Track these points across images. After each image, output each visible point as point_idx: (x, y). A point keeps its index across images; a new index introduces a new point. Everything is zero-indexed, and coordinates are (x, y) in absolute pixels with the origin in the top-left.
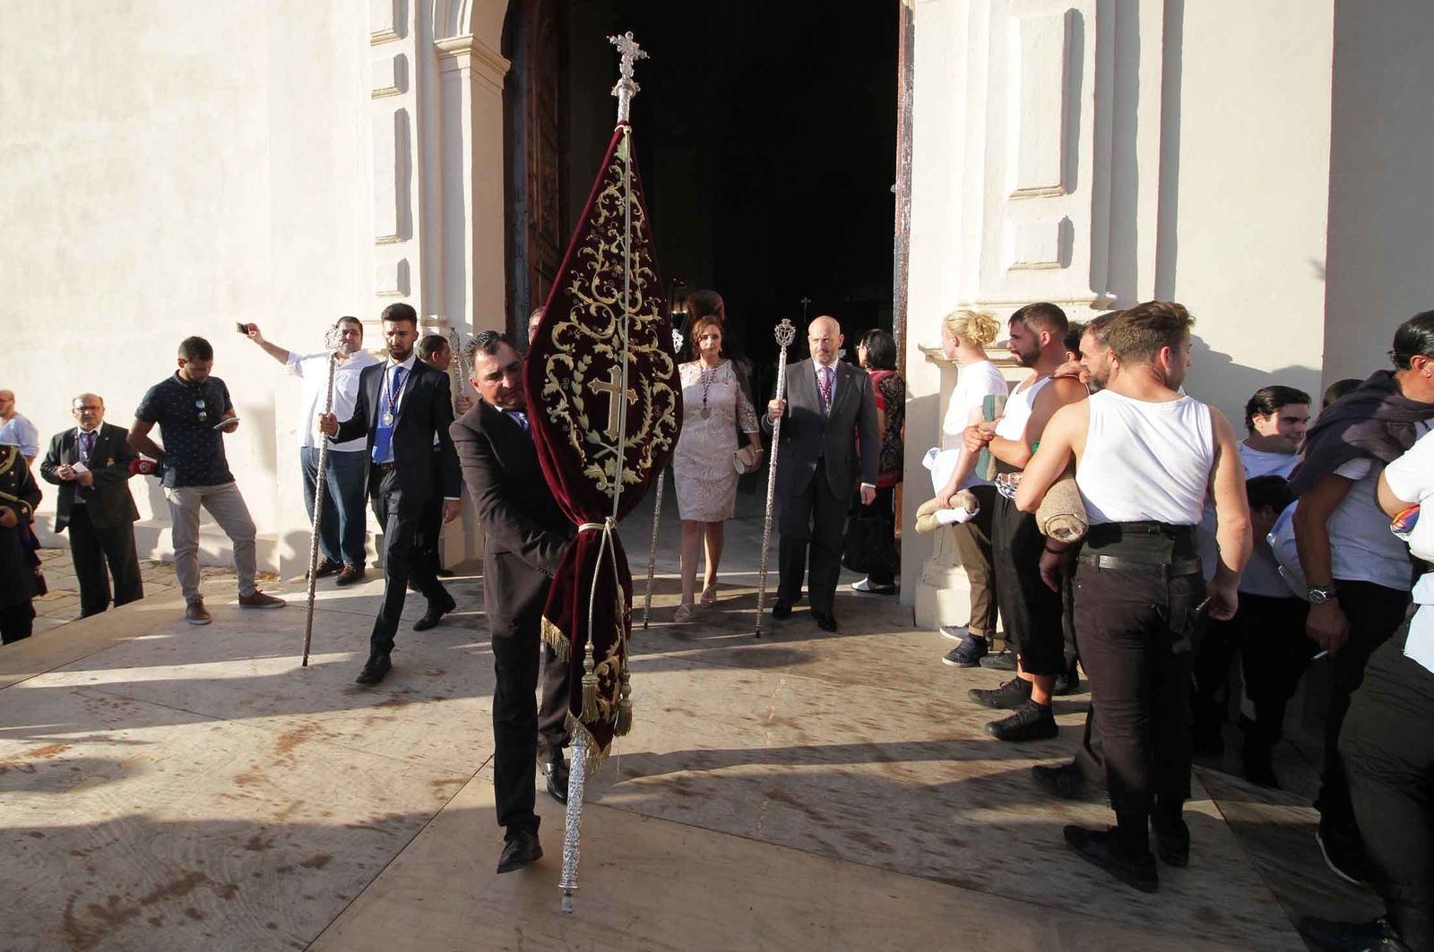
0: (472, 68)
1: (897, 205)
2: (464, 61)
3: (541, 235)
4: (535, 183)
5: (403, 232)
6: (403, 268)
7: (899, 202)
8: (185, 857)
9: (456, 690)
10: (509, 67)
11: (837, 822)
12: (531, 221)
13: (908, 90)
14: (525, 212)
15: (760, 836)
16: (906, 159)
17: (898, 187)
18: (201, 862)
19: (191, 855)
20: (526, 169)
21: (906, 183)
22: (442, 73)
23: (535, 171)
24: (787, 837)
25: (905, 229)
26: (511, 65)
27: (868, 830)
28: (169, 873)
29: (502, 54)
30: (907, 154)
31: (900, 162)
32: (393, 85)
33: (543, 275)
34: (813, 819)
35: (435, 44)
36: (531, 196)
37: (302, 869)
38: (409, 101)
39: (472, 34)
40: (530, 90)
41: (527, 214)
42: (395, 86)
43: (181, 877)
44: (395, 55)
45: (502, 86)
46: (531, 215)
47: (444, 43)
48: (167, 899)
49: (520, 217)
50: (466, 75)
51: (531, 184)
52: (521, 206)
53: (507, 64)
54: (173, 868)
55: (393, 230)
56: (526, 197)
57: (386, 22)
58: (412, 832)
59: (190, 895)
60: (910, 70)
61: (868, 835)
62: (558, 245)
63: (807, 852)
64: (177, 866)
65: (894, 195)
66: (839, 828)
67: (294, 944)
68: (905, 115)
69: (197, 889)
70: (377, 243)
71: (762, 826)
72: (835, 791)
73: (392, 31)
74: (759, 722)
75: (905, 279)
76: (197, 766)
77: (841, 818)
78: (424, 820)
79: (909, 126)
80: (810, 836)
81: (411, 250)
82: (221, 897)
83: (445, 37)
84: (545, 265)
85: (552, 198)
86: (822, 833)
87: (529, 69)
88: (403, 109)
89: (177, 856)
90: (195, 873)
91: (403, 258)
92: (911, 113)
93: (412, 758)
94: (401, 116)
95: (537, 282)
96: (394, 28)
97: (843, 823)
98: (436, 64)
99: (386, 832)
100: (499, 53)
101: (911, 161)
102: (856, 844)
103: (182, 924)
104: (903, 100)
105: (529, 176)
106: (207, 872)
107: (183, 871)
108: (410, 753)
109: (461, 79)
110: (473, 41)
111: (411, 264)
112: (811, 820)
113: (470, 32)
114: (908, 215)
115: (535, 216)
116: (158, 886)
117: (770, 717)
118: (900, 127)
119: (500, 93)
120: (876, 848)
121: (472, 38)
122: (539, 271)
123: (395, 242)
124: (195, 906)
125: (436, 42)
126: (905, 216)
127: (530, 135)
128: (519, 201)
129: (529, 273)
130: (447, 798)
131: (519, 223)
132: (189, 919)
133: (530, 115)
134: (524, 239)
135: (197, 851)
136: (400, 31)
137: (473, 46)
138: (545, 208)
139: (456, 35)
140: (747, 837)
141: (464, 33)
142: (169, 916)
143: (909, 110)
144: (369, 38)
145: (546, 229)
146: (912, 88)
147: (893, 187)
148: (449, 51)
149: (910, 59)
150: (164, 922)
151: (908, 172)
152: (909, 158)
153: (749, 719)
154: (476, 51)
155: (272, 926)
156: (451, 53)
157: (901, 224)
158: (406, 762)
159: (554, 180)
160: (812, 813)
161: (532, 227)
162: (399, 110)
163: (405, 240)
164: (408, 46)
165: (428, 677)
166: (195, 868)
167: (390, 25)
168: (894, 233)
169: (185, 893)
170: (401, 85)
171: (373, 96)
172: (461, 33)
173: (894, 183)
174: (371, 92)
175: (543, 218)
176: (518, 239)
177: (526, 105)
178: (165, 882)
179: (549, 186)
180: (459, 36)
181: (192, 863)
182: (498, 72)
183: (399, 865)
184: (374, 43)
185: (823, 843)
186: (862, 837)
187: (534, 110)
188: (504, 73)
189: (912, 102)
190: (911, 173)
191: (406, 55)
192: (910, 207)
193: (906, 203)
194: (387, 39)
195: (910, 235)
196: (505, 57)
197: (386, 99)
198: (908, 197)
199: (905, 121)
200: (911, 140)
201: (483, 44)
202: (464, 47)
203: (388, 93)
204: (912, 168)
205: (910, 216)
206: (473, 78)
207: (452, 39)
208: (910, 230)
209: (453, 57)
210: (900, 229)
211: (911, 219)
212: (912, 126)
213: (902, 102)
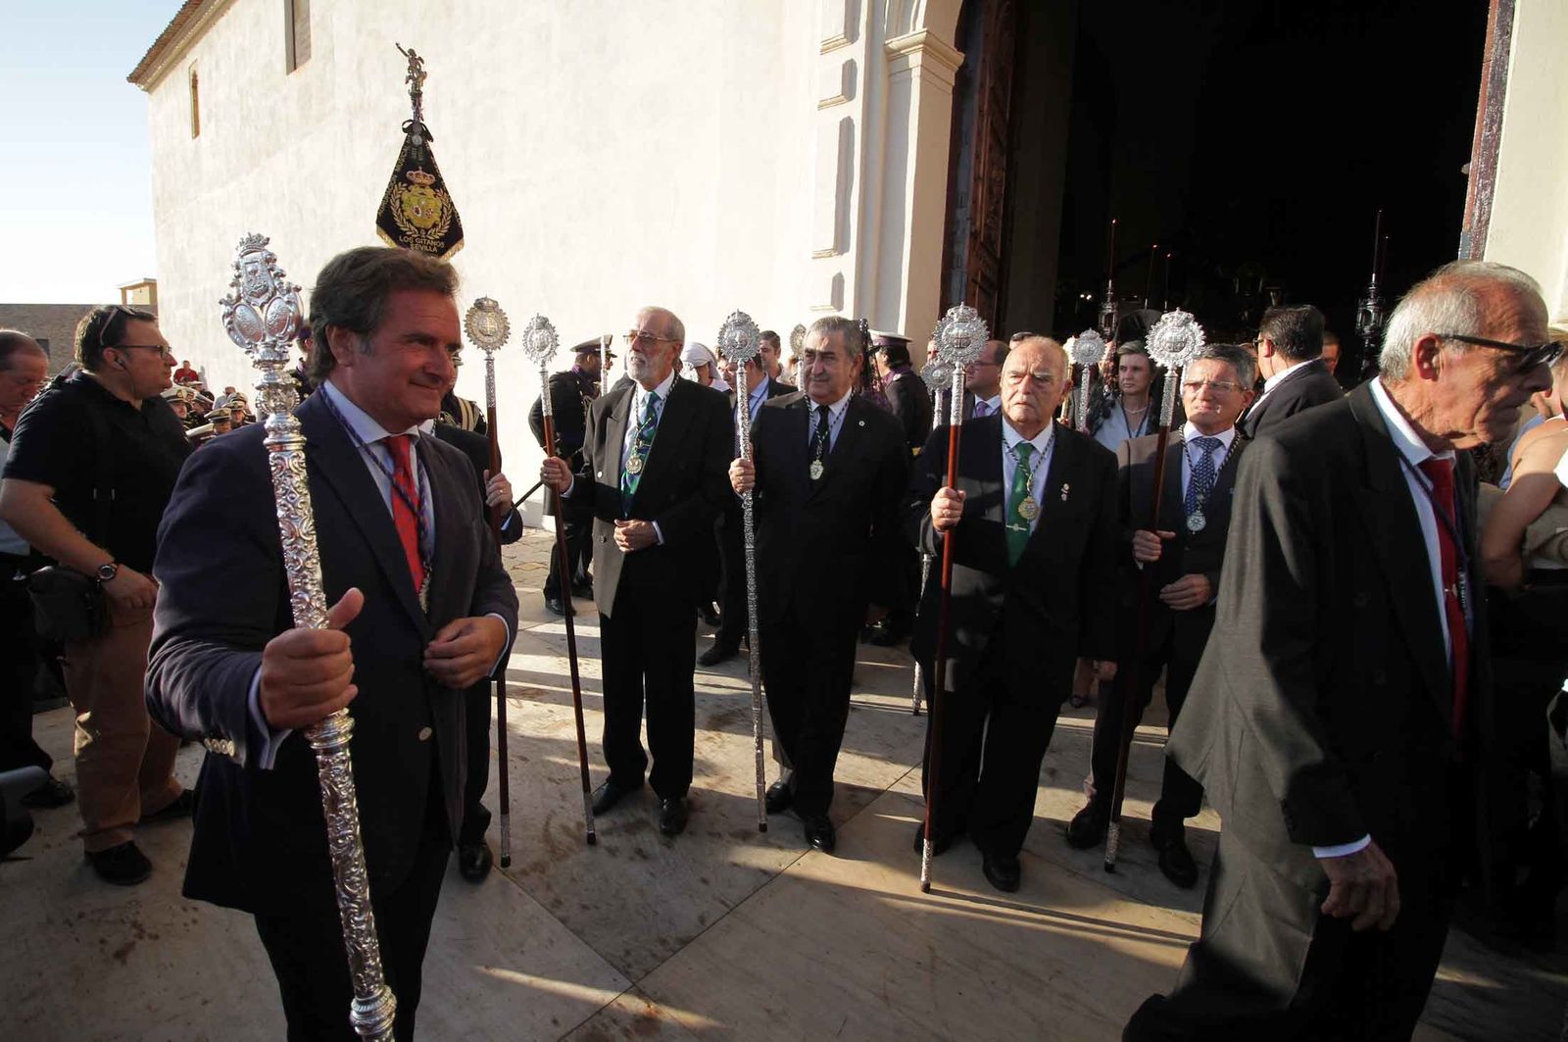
0: (922, 66)
1: (1469, 190)
2: (915, 60)
3: (982, 244)
4: (980, 189)
5: (841, 246)
6: (838, 282)
7: (1474, 186)
10: (962, 60)
12: (973, 230)
13: (1501, 36)
14: (967, 219)
16: (1491, 129)
17: (1474, 166)
18: (646, 811)
20: (972, 173)
21: (1487, 161)
22: (890, 75)
23: (981, 173)
25: (1479, 221)
26: (965, 59)
29: (955, 46)
30: (1492, 121)
31: (1480, 132)
32: (840, 93)
33: (980, 287)
35: (885, 45)
36: (975, 202)
37: (727, 837)
38: (855, 109)
39: (925, 30)
40: (982, 85)
41: (969, 222)
42: (843, 93)
43: (631, 820)
44: (843, 62)
45: (953, 82)
46: (973, 223)
47: (894, 43)
48: (622, 837)
49: (961, 227)
50: (916, 73)
51: (976, 187)
52: (962, 214)
53: (959, 58)
55: (830, 244)
56: (970, 204)
57: (837, 27)
59: (638, 836)
62: (999, 255)
65: (1465, 177)
67: (723, 902)
68: (1494, 69)
69: (644, 835)
70: (814, 258)
73: (843, 36)
79: (1500, 85)
81: (847, 264)
82: (664, 844)
83: (897, 35)
84: (984, 277)
85: (997, 202)
87: (984, 61)
88: (849, 118)
90: (642, 820)
91: (838, 272)
92: (1503, 67)
94: (847, 126)
95: (974, 295)
96: (845, 33)
98: (886, 64)
100: (953, 47)
101: (1498, 130)
103: (632, 859)
104: (1494, 49)
105: (975, 180)
109: (910, 80)
110: (926, 38)
111: (845, 278)
113: (924, 27)
114: (1486, 202)
115: (978, 224)
118: (1485, 86)
119: (950, 91)
121: (925, 33)
122: (975, 282)
123: (831, 256)
124: (642, 847)
125: (887, 43)
126: (1482, 204)
127: (979, 134)
128: (962, 207)
129: (967, 286)
131: (959, 233)
132: (638, 857)
133: (981, 111)
134: (964, 250)
136: (851, 35)
137: (925, 42)
138: (987, 216)
139: (908, 31)
141: (918, 30)
142: (621, 850)
143: (1502, 63)
144: (820, 47)
145: (988, 237)
146: (1508, 33)
147: (1466, 166)
148: (900, 50)
150: (618, 854)
151: (1494, 144)
152: (1494, 129)
154: (929, 47)
155: (705, 881)
156: (902, 52)
157: (1473, 214)
159: (1001, 181)
161: (974, 235)
162: (845, 120)
163: (841, 253)
164: (857, 52)
167: (841, 30)
168: (1461, 226)
169: (634, 834)
170: (848, 92)
171: (820, 107)
172: (914, 29)
173: (1468, 160)
174: (818, 103)
175: (986, 225)
176: (957, 249)
177: (977, 101)
179: (995, 189)
180: (911, 32)
181: (640, 809)
182: (948, 66)
184: (823, 51)
187: (986, 107)
188: (957, 69)
189: (1508, 52)
190: (1497, 147)
191: (855, 60)
192: (1492, 192)
193: (1484, 187)
194: (837, 46)
195: (1487, 228)
196: (959, 50)
197: (832, 109)
198: (1489, 179)
199: (1493, 78)
200: (1502, 104)
201: (936, 38)
202: (915, 44)
203: (835, 102)
204: (1499, 139)
205: (1490, 204)
206: (923, 77)
207: (905, 36)
208: (1488, 221)
209: (905, 56)
210: (1471, 222)
211: (1490, 208)
212: (1506, 84)
213: (1490, 53)
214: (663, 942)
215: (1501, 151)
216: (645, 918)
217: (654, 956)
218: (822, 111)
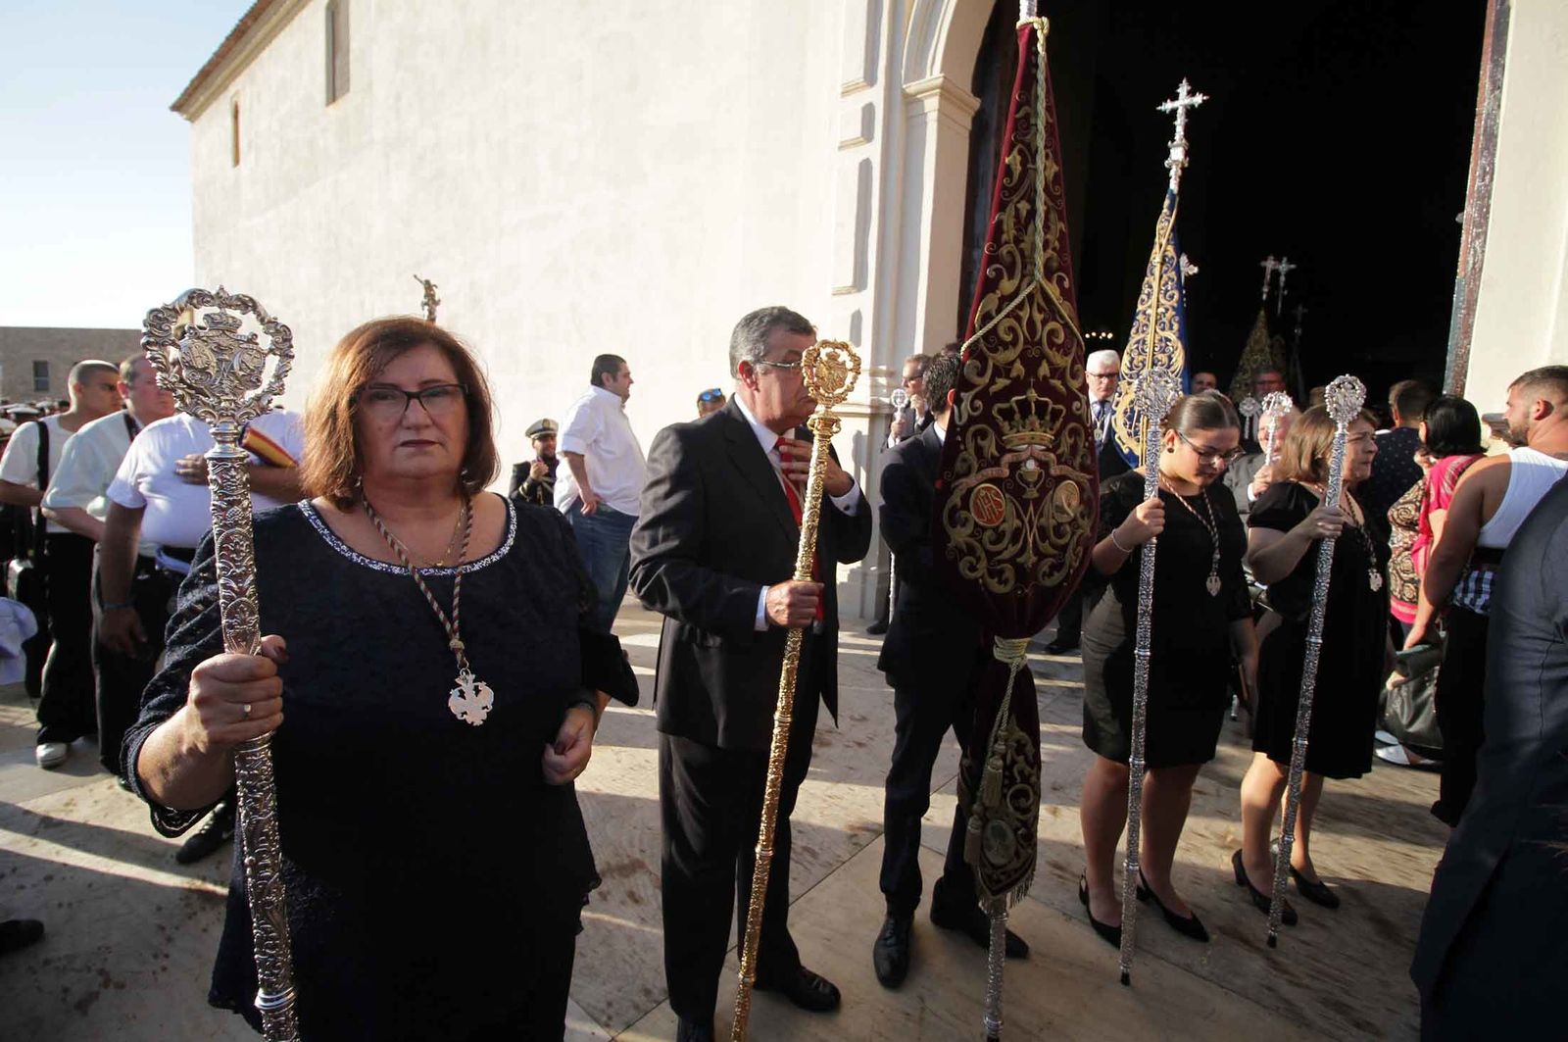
0: (939, 110)
1: (1463, 238)
2: (932, 105)
5: (859, 284)
6: (857, 319)
7: (1468, 233)
8: (632, 845)
9: (876, 739)
10: (979, 106)
11: (1307, 981)
13: (1493, 91)
15: (1204, 974)
16: (1483, 180)
17: (1469, 214)
18: (642, 851)
19: (636, 842)
21: (1481, 210)
22: (908, 118)
24: (1239, 982)
25: (1473, 268)
26: (981, 105)
27: (1347, 1000)
28: (617, 855)
29: (972, 92)
30: (1485, 173)
31: (1474, 183)
32: (860, 135)
34: (1275, 969)
35: (903, 90)
38: (874, 151)
39: (942, 75)
40: (998, 130)
42: (863, 135)
43: (626, 861)
44: (862, 105)
45: (970, 128)
47: (912, 87)
48: (614, 878)
50: (932, 118)
53: (976, 103)
54: (621, 851)
55: (849, 281)
57: (857, 73)
58: (825, 871)
59: (632, 879)
60: (1499, 65)
61: (1348, 1007)
63: (1264, 1007)
64: (625, 850)
65: (1460, 226)
66: (1307, 987)
68: (1486, 122)
69: (637, 875)
70: (833, 295)
71: (1209, 962)
72: (1308, 944)
73: (862, 80)
74: (1213, 841)
75: (1467, 331)
76: (647, 764)
77: (1312, 976)
78: (837, 861)
79: (1491, 137)
80: (1269, 989)
81: (866, 301)
83: (913, 81)
86: (1285, 989)
88: (868, 159)
89: (625, 843)
90: (638, 861)
91: (857, 309)
92: (1495, 119)
93: (830, 797)
94: (865, 166)
96: (865, 77)
97: (1316, 984)
98: (903, 107)
99: (801, 864)
100: (969, 93)
101: (1492, 179)
102: (1331, 1014)
103: (623, 903)
104: (1486, 104)
106: (647, 861)
107: (629, 856)
108: (829, 793)
109: (926, 123)
110: (944, 82)
111: (864, 314)
112: (1271, 970)
113: (941, 72)
114: (1479, 250)
116: (608, 864)
117: (1229, 839)
118: (1478, 138)
119: (967, 135)
120: (1358, 1025)
121: (941, 80)
123: (850, 293)
124: (634, 890)
125: (904, 86)
126: (1475, 251)
128: (978, 247)
130: (861, 845)
132: (629, 901)
135: (641, 841)
136: (870, 79)
137: (942, 87)
139: (924, 77)
140: (1188, 968)
141: (934, 74)
142: (614, 893)
143: (1493, 117)
144: (840, 90)
146: (1499, 88)
147: (1460, 215)
148: (917, 95)
149: (1500, 49)
150: (609, 897)
151: (1486, 195)
152: (1488, 178)
153: (1200, 835)
154: (946, 92)
156: (919, 96)
157: (1468, 262)
158: (825, 801)
160: (1274, 962)
162: (864, 160)
163: (859, 291)
164: (876, 95)
165: (852, 722)
166: (638, 856)
167: (861, 73)
168: (1456, 274)
169: (627, 876)
170: (867, 135)
171: (840, 148)
172: (931, 74)
173: (1462, 209)
174: (839, 144)
178: (613, 862)
180: (928, 77)
181: (636, 850)
182: (969, 114)
183: (811, 899)
184: (845, 93)
185: (1287, 1001)
186: (1341, 1008)
188: (973, 113)
189: (1499, 106)
190: (1489, 198)
191: (874, 103)
192: (1485, 241)
193: (1478, 236)
194: (858, 88)
195: (1480, 276)
196: (975, 95)
197: (853, 150)
198: (1481, 228)
199: (1485, 131)
200: (1494, 155)
201: (954, 84)
202: (933, 89)
203: (855, 143)
204: (1491, 189)
205: (1483, 252)
206: (939, 121)
207: (922, 81)
208: (1481, 270)
209: (921, 101)
210: (1465, 269)
211: (1483, 256)
212: (1496, 137)
213: (1483, 106)
214: (647, 992)
215: (1492, 202)
216: (631, 966)
217: (636, 1007)
218: (843, 152)
